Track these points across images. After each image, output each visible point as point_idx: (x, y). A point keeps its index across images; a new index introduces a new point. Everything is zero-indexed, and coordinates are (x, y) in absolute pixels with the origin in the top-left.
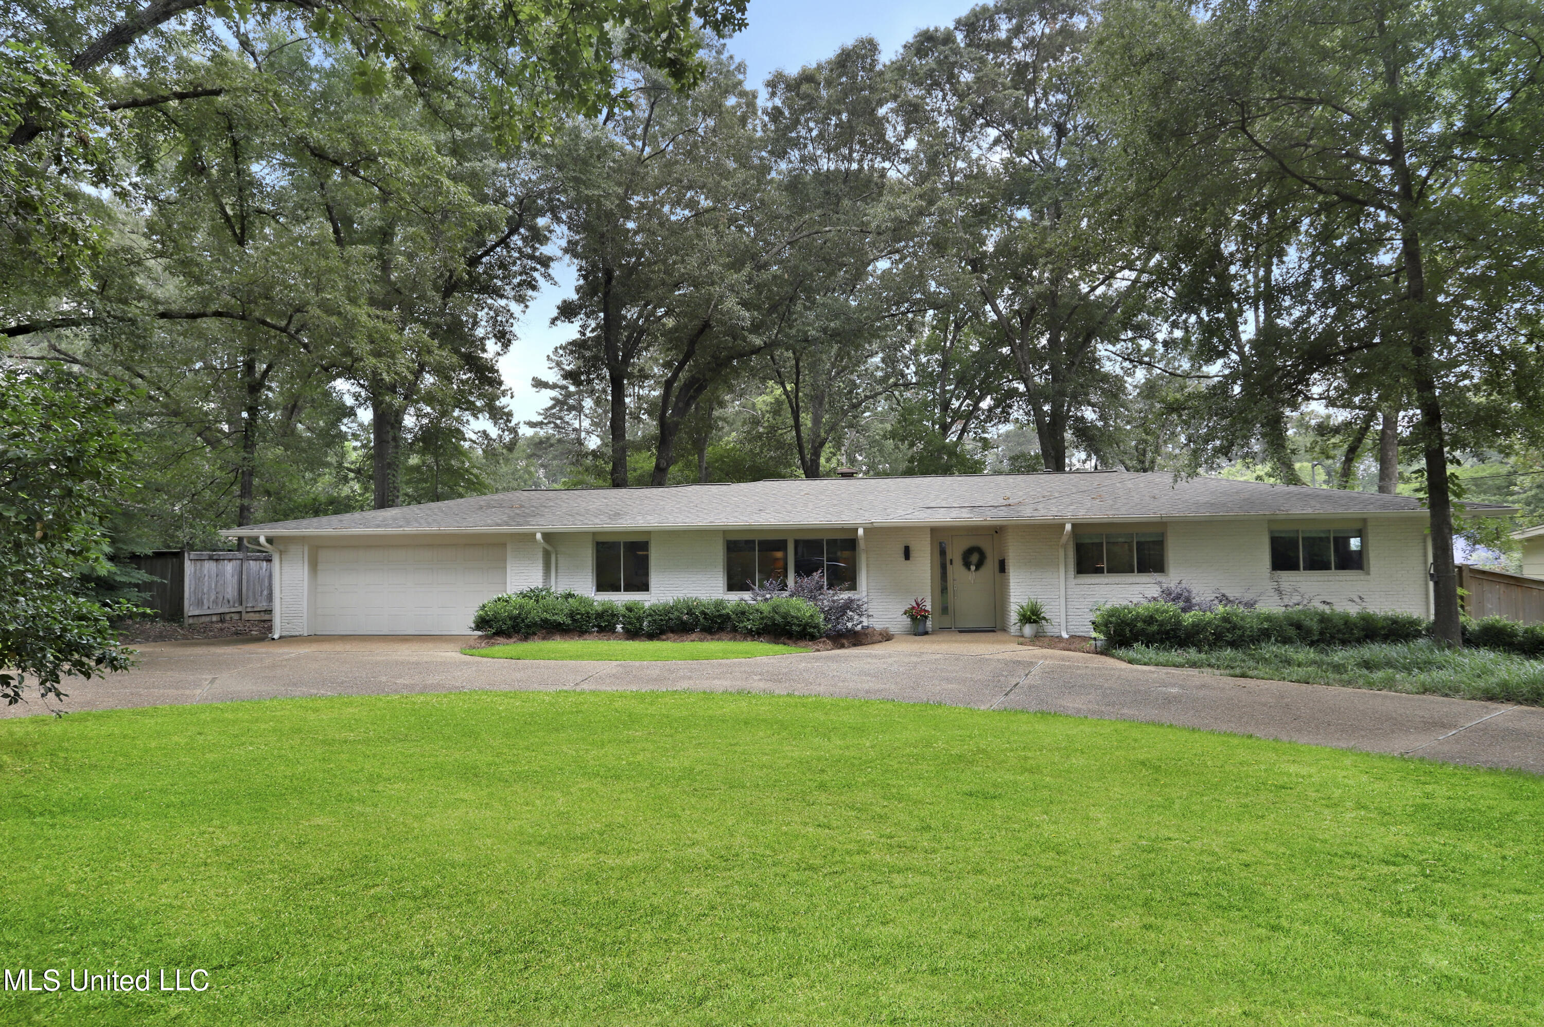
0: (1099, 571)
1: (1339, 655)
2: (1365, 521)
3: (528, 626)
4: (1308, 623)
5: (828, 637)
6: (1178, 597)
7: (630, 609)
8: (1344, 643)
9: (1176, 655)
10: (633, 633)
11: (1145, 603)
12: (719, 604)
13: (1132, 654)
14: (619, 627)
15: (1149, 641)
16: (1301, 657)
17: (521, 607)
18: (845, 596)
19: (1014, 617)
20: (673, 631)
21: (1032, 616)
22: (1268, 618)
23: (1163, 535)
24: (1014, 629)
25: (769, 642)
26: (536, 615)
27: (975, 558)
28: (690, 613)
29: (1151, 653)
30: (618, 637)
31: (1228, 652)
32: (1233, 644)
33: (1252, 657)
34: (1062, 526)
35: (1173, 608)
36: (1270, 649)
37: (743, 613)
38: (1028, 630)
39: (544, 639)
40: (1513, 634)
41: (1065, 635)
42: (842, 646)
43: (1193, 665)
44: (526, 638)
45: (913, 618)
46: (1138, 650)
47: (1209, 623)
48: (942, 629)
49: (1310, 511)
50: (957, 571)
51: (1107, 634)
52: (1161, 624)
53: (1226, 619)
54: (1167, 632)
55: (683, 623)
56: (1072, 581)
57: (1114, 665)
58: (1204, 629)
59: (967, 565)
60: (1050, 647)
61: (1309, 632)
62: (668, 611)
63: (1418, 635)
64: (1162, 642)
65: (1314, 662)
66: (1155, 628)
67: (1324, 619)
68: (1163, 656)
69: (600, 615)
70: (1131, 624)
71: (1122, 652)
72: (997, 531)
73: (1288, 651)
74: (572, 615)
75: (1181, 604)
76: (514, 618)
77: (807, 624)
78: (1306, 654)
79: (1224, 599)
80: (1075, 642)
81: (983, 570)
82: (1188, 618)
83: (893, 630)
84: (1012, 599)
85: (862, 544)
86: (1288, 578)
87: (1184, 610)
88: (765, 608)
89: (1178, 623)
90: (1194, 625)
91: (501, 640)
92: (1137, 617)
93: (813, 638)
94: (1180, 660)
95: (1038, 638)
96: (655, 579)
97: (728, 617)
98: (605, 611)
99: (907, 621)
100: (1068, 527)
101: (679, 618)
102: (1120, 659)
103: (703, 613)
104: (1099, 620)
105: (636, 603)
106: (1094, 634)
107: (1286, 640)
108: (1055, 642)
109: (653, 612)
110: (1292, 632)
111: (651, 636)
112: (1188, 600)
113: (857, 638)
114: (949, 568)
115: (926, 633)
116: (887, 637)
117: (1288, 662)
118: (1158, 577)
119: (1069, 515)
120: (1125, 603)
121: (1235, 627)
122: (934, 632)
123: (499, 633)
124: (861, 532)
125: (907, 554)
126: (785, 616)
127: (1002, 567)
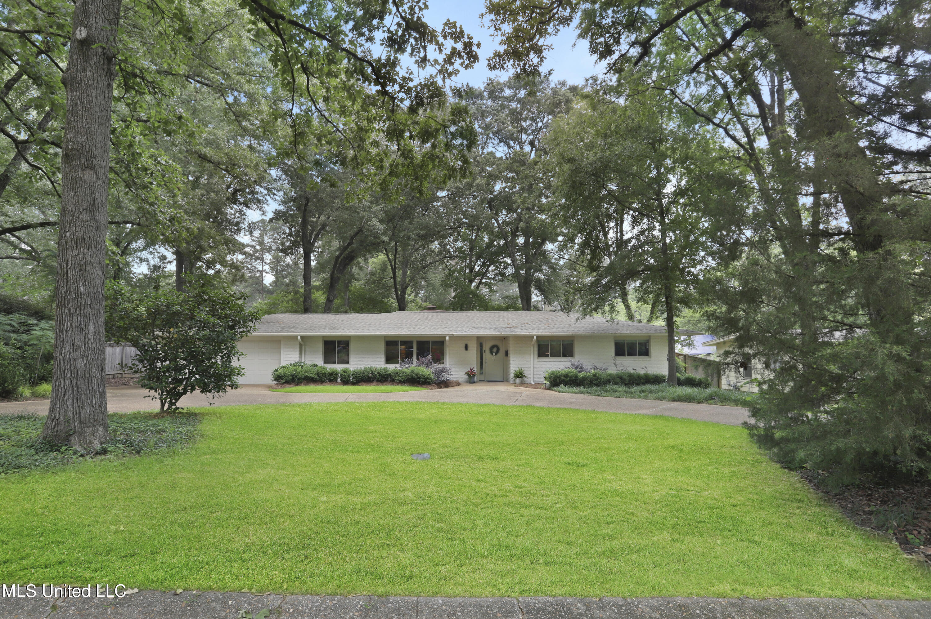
0: (547, 356)
1: (635, 389)
2: (650, 336)
3: (299, 379)
4: (624, 377)
5: (435, 383)
6: (578, 367)
7: (345, 372)
8: (638, 384)
9: (576, 389)
10: (345, 382)
11: (565, 369)
12: (385, 369)
13: (559, 389)
14: (339, 380)
15: (566, 384)
16: (620, 389)
17: (296, 370)
18: (441, 366)
19: (512, 375)
20: (364, 382)
21: (520, 375)
22: (610, 375)
23: (573, 341)
24: (512, 381)
25: (410, 385)
26: (303, 374)
27: (495, 350)
28: (372, 373)
29: (567, 389)
30: (339, 384)
31: (595, 388)
32: (597, 385)
33: (603, 389)
34: (533, 337)
35: (575, 371)
36: (609, 387)
37: (397, 373)
38: (518, 381)
39: (305, 385)
40: (695, 381)
41: (533, 383)
42: (441, 388)
43: (582, 393)
44: (298, 385)
45: (469, 376)
46: (562, 387)
47: (588, 377)
48: (481, 381)
49: (629, 332)
50: (487, 356)
51: (550, 381)
52: (571, 377)
53: (594, 375)
54: (573, 381)
55: (369, 378)
56: (536, 360)
57: (552, 393)
58: (586, 379)
59: (492, 353)
60: (527, 387)
61: (625, 380)
62: (362, 372)
63: (664, 381)
64: (571, 384)
65: (625, 391)
66: (568, 379)
67: (630, 375)
68: (571, 390)
69: (331, 374)
70: (559, 377)
71: (555, 388)
72: (504, 339)
73: (616, 387)
74: (318, 374)
75: (578, 369)
76: (293, 376)
77: (427, 378)
78: (622, 388)
79: (595, 368)
80: (537, 385)
81: (499, 355)
82: (581, 375)
83: (461, 381)
84: (511, 368)
85: (447, 343)
86: (620, 359)
87: (580, 372)
88: (408, 371)
89: (577, 377)
90: (583, 378)
91: (287, 385)
92: (562, 375)
93: (429, 384)
94: (577, 391)
95: (522, 384)
96: (352, 359)
97: (390, 375)
98: (333, 372)
99: (466, 377)
100: (535, 338)
101: (368, 376)
102: (555, 391)
103: (378, 373)
104: (547, 376)
105: (347, 369)
106: (545, 382)
107: (616, 383)
108: (529, 385)
109: (355, 373)
110: (618, 380)
111: (354, 384)
112: (581, 368)
113: (446, 384)
114: (484, 354)
115: (474, 382)
116: (458, 384)
117: (615, 391)
118: (569, 359)
119: (535, 332)
120: (557, 369)
121: (598, 378)
122: (477, 382)
123: (287, 382)
124: (447, 338)
125: (466, 348)
126: (417, 375)
127: (507, 354)
